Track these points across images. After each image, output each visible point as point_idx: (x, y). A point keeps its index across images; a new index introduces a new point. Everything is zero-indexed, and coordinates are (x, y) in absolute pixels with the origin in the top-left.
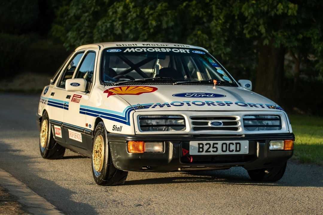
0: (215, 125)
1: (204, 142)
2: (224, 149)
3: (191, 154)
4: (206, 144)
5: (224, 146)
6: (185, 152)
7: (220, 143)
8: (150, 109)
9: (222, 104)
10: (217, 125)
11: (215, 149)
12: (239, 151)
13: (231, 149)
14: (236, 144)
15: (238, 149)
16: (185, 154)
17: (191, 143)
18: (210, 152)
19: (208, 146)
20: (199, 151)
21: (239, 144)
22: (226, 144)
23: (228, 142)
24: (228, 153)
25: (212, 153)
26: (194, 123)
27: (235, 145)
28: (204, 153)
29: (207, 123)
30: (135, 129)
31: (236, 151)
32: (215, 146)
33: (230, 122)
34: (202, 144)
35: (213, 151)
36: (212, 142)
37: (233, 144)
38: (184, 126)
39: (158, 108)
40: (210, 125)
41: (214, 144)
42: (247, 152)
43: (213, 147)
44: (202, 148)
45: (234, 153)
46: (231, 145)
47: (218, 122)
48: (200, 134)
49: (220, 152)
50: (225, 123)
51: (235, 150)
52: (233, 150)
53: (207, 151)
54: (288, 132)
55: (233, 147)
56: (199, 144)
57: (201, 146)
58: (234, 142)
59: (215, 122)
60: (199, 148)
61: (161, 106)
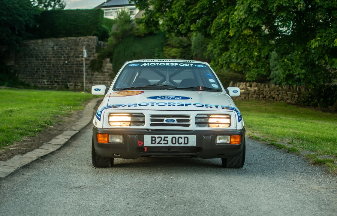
0: (169, 122)
1: (156, 136)
2: (174, 142)
3: (145, 145)
4: (158, 138)
5: (174, 139)
6: (141, 144)
7: (170, 137)
8: (120, 108)
9: (181, 105)
10: (171, 122)
11: (166, 142)
12: (187, 143)
13: (180, 142)
14: (185, 138)
15: (186, 142)
16: (141, 145)
17: (145, 136)
18: (161, 144)
19: (160, 139)
20: (152, 143)
21: (187, 138)
22: (175, 138)
23: (177, 136)
24: (177, 145)
25: (163, 145)
26: (152, 120)
27: (183, 138)
28: (156, 145)
29: (163, 120)
30: (103, 124)
31: (185, 143)
32: (166, 139)
33: (184, 120)
34: (155, 138)
35: (164, 143)
36: (163, 136)
37: (182, 138)
38: (143, 122)
39: (127, 107)
40: (165, 122)
41: (165, 137)
42: (195, 145)
43: (164, 140)
44: (155, 140)
45: (183, 145)
46: (180, 139)
47: (172, 120)
48: (155, 129)
49: (170, 144)
50: (178, 121)
51: (183, 143)
52: (181, 143)
53: (158, 143)
54: (236, 129)
55: (181, 141)
56: (152, 137)
57: (154, 139)
58: (183, 136)
59: (169, 119)
60: (152, 140)
61: (129, 106)
